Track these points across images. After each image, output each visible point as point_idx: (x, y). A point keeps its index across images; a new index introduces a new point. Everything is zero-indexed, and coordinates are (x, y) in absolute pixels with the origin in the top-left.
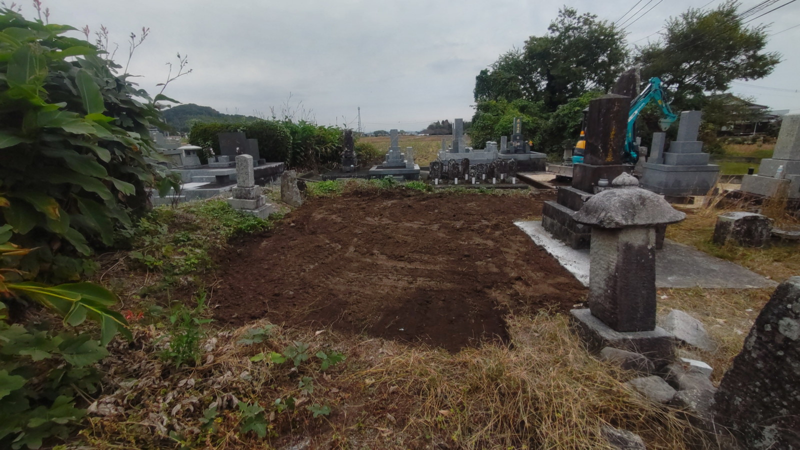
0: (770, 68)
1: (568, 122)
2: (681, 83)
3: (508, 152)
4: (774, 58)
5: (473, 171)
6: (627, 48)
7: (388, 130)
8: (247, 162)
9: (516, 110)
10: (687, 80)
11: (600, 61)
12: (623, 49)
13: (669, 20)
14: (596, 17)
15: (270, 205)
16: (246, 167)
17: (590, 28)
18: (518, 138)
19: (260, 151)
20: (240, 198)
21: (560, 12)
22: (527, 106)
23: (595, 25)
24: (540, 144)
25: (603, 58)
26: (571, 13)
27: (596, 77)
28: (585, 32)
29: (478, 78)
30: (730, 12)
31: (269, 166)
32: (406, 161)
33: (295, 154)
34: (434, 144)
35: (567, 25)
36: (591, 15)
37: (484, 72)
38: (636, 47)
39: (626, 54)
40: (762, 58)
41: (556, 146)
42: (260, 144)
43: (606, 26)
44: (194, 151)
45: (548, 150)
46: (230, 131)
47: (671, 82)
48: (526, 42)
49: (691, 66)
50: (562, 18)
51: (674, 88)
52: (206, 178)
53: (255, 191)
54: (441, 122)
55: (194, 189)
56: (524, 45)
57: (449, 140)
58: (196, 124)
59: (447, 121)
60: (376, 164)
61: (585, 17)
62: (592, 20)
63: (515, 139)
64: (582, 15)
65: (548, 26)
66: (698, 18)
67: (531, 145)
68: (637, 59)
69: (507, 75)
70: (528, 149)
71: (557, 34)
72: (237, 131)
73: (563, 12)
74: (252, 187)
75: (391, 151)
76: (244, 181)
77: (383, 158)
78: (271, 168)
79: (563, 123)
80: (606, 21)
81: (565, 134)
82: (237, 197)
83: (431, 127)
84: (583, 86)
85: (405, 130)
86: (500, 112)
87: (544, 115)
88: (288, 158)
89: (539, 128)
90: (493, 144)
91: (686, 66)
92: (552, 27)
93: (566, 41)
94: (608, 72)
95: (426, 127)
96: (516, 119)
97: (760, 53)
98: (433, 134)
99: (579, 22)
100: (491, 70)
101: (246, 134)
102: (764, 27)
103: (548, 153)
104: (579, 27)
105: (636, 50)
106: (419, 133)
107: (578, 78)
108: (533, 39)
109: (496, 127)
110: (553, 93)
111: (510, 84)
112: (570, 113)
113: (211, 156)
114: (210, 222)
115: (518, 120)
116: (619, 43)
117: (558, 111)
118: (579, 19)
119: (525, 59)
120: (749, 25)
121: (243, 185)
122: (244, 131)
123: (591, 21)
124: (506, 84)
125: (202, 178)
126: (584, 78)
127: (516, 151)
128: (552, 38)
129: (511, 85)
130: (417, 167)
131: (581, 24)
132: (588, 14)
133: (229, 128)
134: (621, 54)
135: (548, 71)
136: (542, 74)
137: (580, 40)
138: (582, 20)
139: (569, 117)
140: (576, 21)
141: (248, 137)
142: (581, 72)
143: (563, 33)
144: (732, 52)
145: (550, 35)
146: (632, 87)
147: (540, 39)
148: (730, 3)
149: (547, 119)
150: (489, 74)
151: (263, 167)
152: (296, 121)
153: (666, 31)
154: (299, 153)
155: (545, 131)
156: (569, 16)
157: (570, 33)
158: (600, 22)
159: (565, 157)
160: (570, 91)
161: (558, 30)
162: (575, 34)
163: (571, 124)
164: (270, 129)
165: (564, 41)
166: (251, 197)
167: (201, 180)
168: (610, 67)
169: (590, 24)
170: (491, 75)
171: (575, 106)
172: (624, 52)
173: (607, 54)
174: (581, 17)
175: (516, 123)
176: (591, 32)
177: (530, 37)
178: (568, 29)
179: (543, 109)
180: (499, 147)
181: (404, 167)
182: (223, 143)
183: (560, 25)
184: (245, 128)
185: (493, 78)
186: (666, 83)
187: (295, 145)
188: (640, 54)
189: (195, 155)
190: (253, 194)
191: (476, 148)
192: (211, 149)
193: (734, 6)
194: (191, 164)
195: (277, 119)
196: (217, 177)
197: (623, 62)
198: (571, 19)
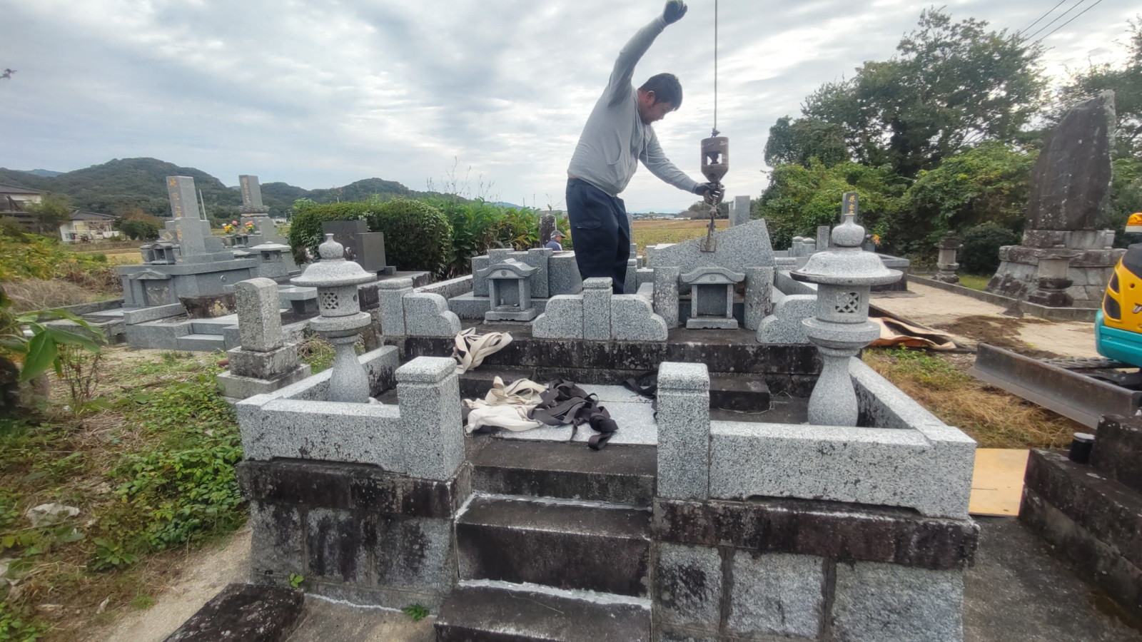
8: (258, 297)
14: (986, 24)
17: (973, 42)
20: (245, 374)
21: (922, 17)
23: (983, 38)
25: (996, 93)
26: (940, 20)
28: (964, 50)
35: (932, 40)
36: (978, 21)
37: (783, 122)
43: (1005, 39)
48: (857, 70)
50: (924, 29)
56: (855, 74)
61: (965, 25)
62: (978, 29)
64: (960, 22)
65: (898, 44)
71: (912, 56)
72: (358, 219)
73: (927, 17)
76: (253, 338)
80: (1005, 30)
84: (960, 140)
92: (905, 46)
93: (930, 66)
94: (1006, 115)
100: (796, 117)
104: (955, 43)
106: (674, 216)
107: (952, 124)
108: (869, 65)
111: (827, 137)
112: (946, 184)
118: (954, 28)
119: (857, 96)
121: (252, 346)
123: (976, 32)
126: (963, 125)
128: (904, 61)
129: (829, 140)
131: (958, 37)
132: (972, 20)
136: (885, 121)
137: (955, 62)
138: (959, 30)
140: (948, 32)
142: (957, 115)
143: (923, 53)
145: (899, 57)
146: (1097, 134)
147: (884, 64)
150: (791, 123)
156: (937, 25)
157: (938, 53)
158: (994, 32)
160: (935, 148)
161: (914, 49)
162: (945, 54)
165: (926, 66)
169: (975, 36)
170: (794, 126)
171: (957, 172)
174: (957, 25)
176: (977, 50)
177: (865, 63)
178: (932, 47)
183: (919, 42)
184: (373, 213)
198: (940, 29)
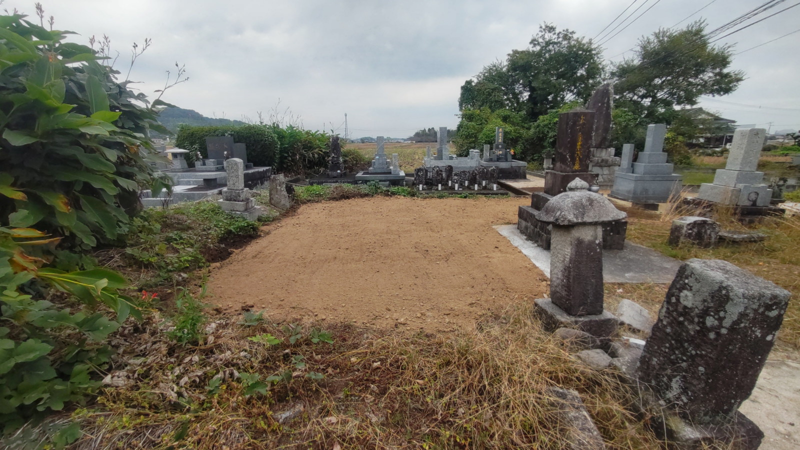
0: (735, 85)
1: (548, 132)
2: (654, 97)
3: (491, 160)
4: (738, 76)
5: (456, 177)
6: (604, 63)
7: (375, 137)
8: (237, 166)
9: (499, 120)
10: (660, 95)
11: (579, 74)
12: (600, 64)
13: (641, 39)
14: (574, 33)
15: (259, 207)
16: (237, 171)
17: (569, 43)
18: (500, 146)
19: (247, 155)
20: (230, 200)
21: (541, 27)
22: (509, 116)
23: (573, 40)
24: (522, 153)
25: (581, 72)
26: (551, 29)
27: (575, 90)
28: (564, 47)
29: (462, 88)
30: (698, 32)
31: (256, 170)
32: (391, 167)
33: (282, 158)
34: (420, 151)
35: (547, 40)
36: (570, 31)
37: (469, 83)
38: (612, 63)
39: (603, 69)
40: (727, 75)
41: (537, 155)
42: (248, 147)
43: (584, 42)
44: (181, 154)
45: (529, 158)
46: (217, 135)
47: (644, 96)
48: (509, 55)
49: (663, 82)
50: (543, 33)
51: (647, 102)
52: (193, 181)
53: (245, 193)
54: (427, 130)
55: (182, 192)
56: (507, 57)
57: (434, 148)
58: (182, 128)
59: (433, 128)
60: (363, 170)
61: (564, 32)
62: (571, 35)
63: (497, 148)
64: (561, 31)
65: (530, 41)
66: (669, 37)
67: (512, 153)
68: (613, 74)
69: (492, 86)
70: (510, 158)
71: (538, 48)
72: (224, 135)
73: (544, 27)
74: (242, 189)
75: (377, 157)
76: (234, 184)
77: (369, 164)
78: (258, 172)
79: (543, 133)
80: (584, 37)
81: (545, 144)
82: (227, 200)
83: (417, 134)
84: (563, 99)
85: (392, 137)
86: (483, 121)
87: (526, 125)
88: (276, 162)
89: (520, 137)
90: (476, 152)
91: (658, 81)
92: (534, 42)
93: (547, 55)
94: (586, 85)
95: (412, 134)
96: (498, 129)
97: (725, 71)
98: (419, 142)
99: (558, 38)
100: (475, 80)
101: (234, 139)
102: (729, 47)
103: (529, 162)
104: (559, 42)
105: (611, 66)
106: (405, 140)
107: (558, 90)
108: (516, 52)
109: (480, 136)
110: (535, 104)
111: (493, 94)
112: (550, 124)
113: (198, 159)
114: (201, 223)
115: (501, 130)
116: (596, 58)
117: (538, 121)
118: (558, 34)
119: (508, 71)
120: (715, 44)
121: (233, 188)
122: (231, 135)
123: (570, 37)
124: (490, 94)
125: (189, 181)
126: (563, 90)
127: (499, 159)
128: (533, 51)
129: (495, 96)
130: (402, 174)
131: (560, 40)
132: (567, 30)
133: (217, 133)
134: (598, 69)
135: (530, 82)
136: (524, 87)
137: (559, 54)
138: (561, 36)
139: (550, 128)
140: (556, 36)
141: (235, 142)
142: (560, 84)
143: (543, 47)
144: (700, 69)
145: (531, 48)
146: (606, 101)
147: (522, 52)
148: (698, 24)
149: (529, 129)
150: (473, 84)
151: (250, 171)
152: (283, 126)
153: (639, 49)
154: (286, 158)
155: (527, 141)
156: (550, 32)
157: (551, 47)
158: (578, 38)
159: (545, 166)
160: (551, 102)
161: (539, 44)
162: (555, 49)
163: (551, 134)
164: (258, 134)
165: (545, 55)
166: (241, 199)
167: (188, 183)
168: (588, 81)
169: (569, 39)
170: (475, 86)
171: (555, 118)
172: (601, 67)
173: (585, 68)
174: (560, 33)
175: (499, 133)
176: (570, 47)
177: (513, 50)
178: (548, 43)
179: (524, 120)
180: (481, 156)
181: (390, 173)
182: (210, 147)
183: (541, 40)
184: (233, 133)
185: (477, 88)
186: (639, 97)
187: (283, 150)
188: (615, 70)
189: (183, 158)
190: (243, 196)
191: (460, 155)
192: (199, 153)
193: (701, 26)
194: (178, 167)
195: (264, 124)
196: (205, 180)
197: (600, 76)
198: (551, 34)
